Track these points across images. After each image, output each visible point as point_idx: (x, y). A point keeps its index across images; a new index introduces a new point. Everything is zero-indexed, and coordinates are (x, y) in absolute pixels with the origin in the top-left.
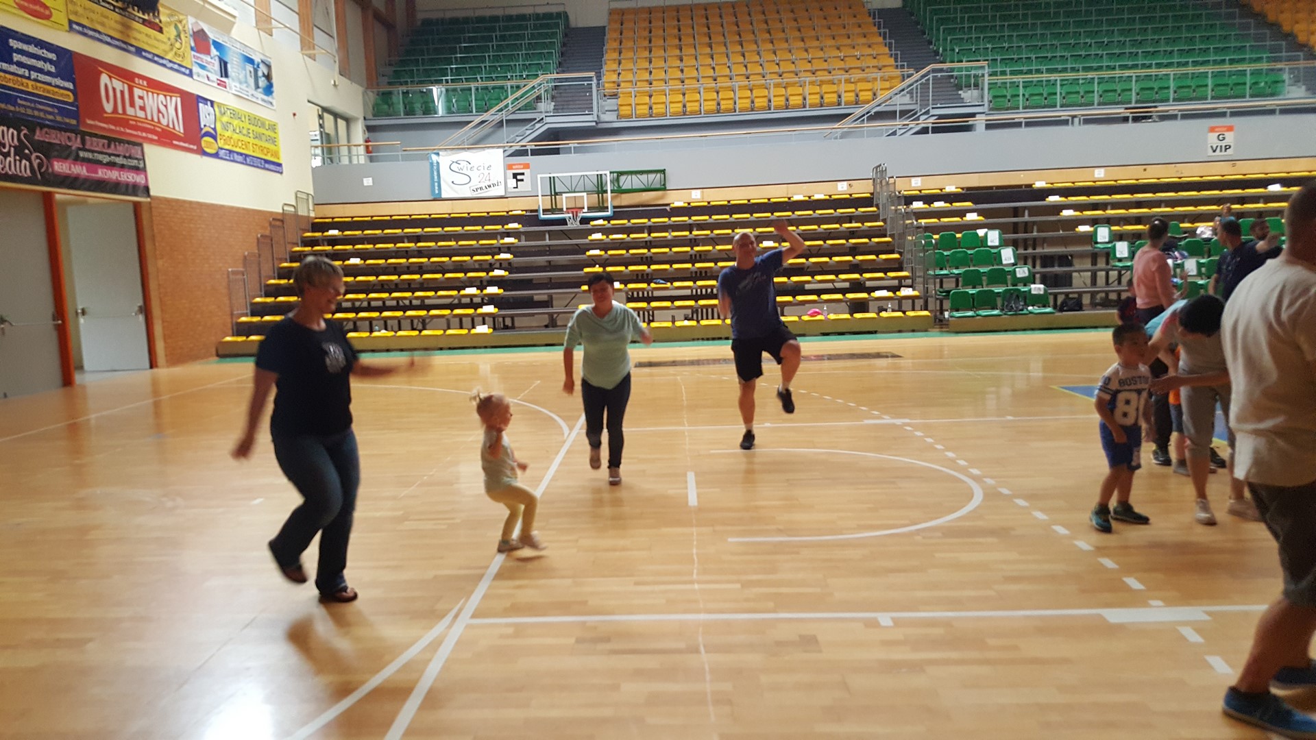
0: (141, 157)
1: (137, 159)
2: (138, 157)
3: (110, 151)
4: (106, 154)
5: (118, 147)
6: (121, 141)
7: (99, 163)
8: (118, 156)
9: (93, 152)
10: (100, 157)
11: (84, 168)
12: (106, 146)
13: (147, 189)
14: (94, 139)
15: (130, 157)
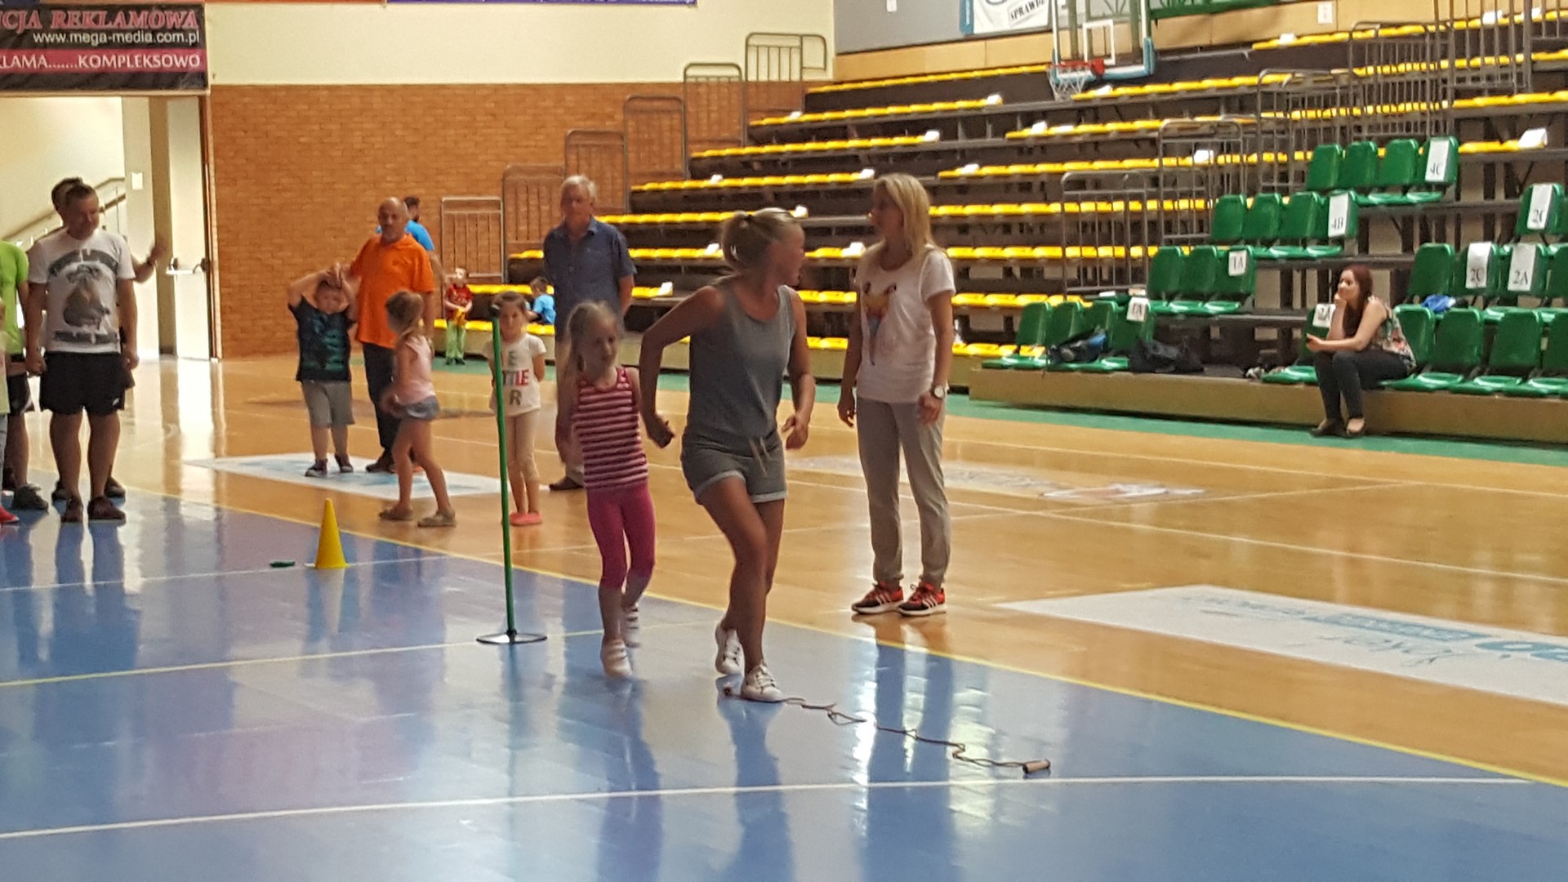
0: (197, 27)
1: (181, 30)
2: (185, 26)
3: (110, 26)
4: (99, 31)
5: (132, 17)
6: (139, 9)
7: (86, 47)
8: (134, 32)
9: (67, 32)
10: (85, 38)
11: (43, 57)
12: (102, 19)
13: (201, 77)
14: (69, 13)
15: (164, 30)
